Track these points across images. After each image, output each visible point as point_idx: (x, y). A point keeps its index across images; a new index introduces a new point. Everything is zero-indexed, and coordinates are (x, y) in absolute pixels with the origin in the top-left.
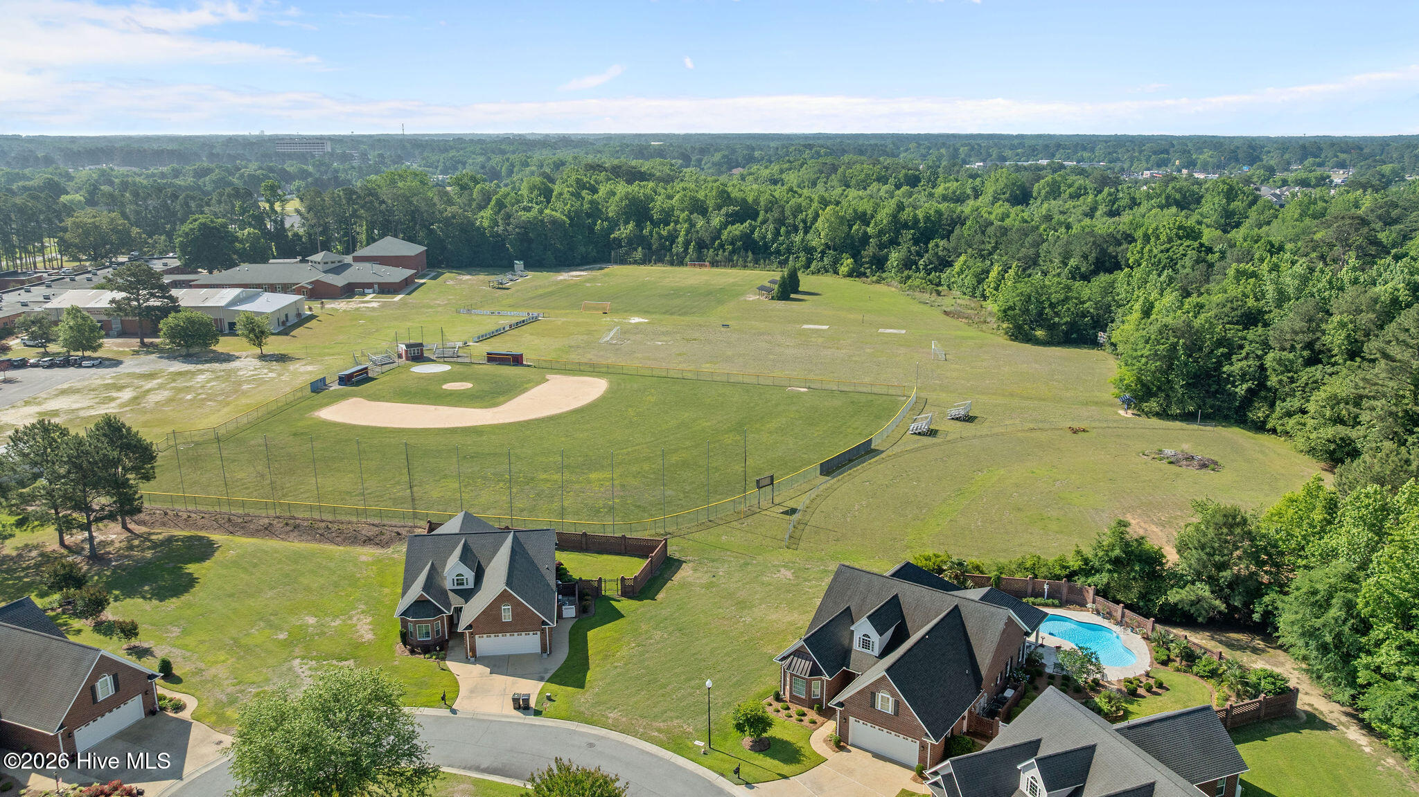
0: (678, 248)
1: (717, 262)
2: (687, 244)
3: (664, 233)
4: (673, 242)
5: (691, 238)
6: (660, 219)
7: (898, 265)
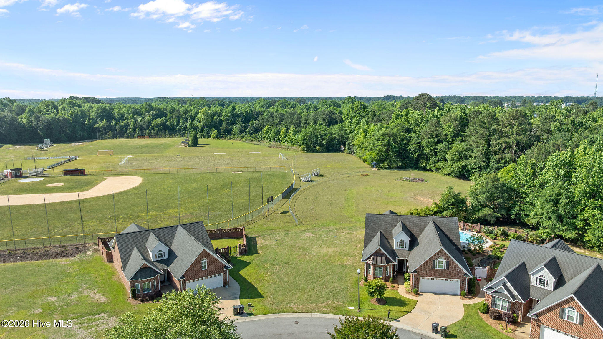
0: (130, 130)
1: (151, 136)
2: (134, 129)
3: (123, 124)
4: (127, 128)
5: (137, 126)
6: (119, 118)
7: (238, 132)
